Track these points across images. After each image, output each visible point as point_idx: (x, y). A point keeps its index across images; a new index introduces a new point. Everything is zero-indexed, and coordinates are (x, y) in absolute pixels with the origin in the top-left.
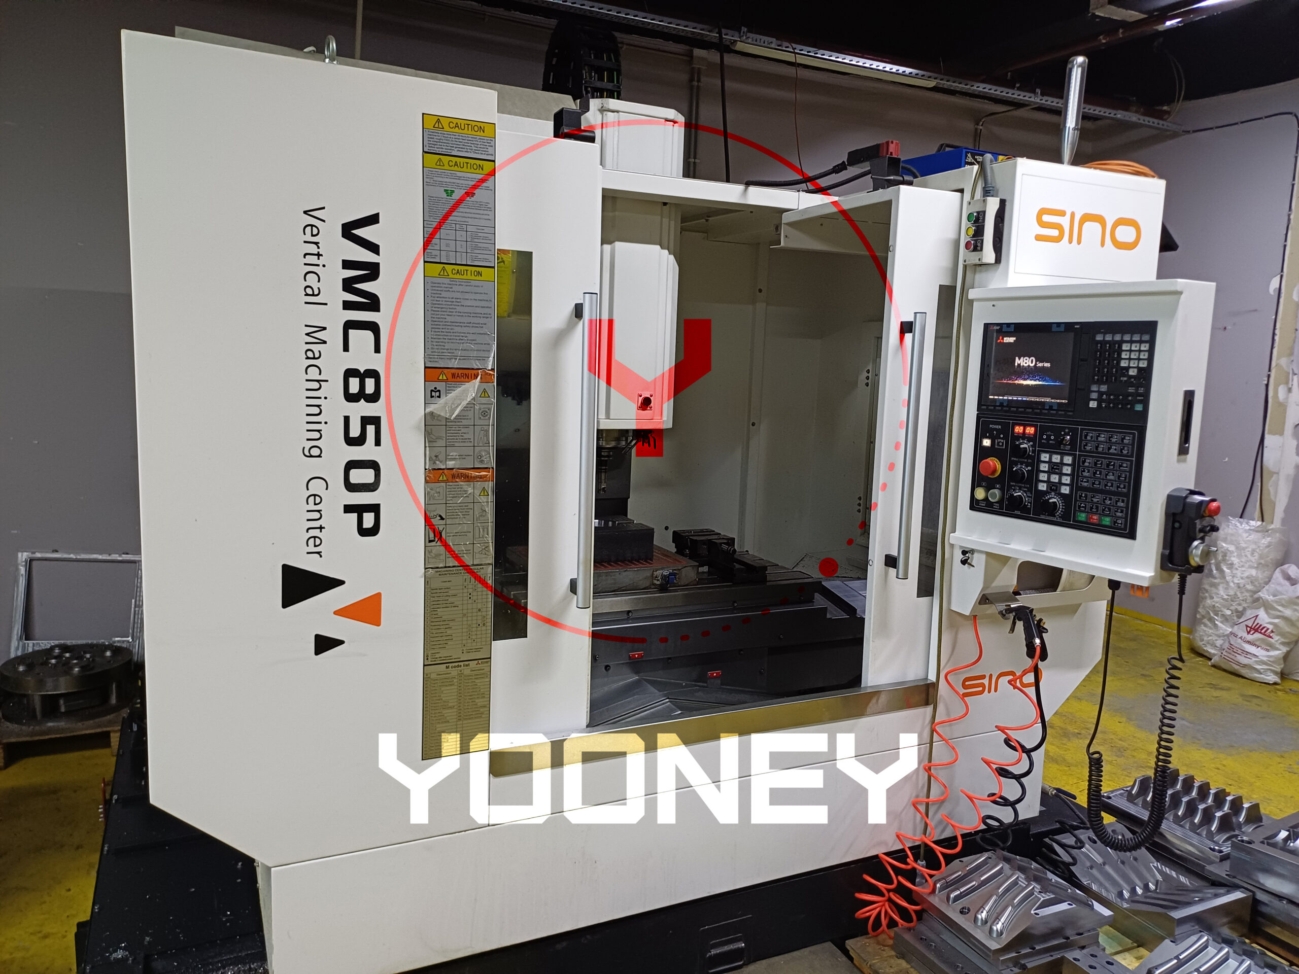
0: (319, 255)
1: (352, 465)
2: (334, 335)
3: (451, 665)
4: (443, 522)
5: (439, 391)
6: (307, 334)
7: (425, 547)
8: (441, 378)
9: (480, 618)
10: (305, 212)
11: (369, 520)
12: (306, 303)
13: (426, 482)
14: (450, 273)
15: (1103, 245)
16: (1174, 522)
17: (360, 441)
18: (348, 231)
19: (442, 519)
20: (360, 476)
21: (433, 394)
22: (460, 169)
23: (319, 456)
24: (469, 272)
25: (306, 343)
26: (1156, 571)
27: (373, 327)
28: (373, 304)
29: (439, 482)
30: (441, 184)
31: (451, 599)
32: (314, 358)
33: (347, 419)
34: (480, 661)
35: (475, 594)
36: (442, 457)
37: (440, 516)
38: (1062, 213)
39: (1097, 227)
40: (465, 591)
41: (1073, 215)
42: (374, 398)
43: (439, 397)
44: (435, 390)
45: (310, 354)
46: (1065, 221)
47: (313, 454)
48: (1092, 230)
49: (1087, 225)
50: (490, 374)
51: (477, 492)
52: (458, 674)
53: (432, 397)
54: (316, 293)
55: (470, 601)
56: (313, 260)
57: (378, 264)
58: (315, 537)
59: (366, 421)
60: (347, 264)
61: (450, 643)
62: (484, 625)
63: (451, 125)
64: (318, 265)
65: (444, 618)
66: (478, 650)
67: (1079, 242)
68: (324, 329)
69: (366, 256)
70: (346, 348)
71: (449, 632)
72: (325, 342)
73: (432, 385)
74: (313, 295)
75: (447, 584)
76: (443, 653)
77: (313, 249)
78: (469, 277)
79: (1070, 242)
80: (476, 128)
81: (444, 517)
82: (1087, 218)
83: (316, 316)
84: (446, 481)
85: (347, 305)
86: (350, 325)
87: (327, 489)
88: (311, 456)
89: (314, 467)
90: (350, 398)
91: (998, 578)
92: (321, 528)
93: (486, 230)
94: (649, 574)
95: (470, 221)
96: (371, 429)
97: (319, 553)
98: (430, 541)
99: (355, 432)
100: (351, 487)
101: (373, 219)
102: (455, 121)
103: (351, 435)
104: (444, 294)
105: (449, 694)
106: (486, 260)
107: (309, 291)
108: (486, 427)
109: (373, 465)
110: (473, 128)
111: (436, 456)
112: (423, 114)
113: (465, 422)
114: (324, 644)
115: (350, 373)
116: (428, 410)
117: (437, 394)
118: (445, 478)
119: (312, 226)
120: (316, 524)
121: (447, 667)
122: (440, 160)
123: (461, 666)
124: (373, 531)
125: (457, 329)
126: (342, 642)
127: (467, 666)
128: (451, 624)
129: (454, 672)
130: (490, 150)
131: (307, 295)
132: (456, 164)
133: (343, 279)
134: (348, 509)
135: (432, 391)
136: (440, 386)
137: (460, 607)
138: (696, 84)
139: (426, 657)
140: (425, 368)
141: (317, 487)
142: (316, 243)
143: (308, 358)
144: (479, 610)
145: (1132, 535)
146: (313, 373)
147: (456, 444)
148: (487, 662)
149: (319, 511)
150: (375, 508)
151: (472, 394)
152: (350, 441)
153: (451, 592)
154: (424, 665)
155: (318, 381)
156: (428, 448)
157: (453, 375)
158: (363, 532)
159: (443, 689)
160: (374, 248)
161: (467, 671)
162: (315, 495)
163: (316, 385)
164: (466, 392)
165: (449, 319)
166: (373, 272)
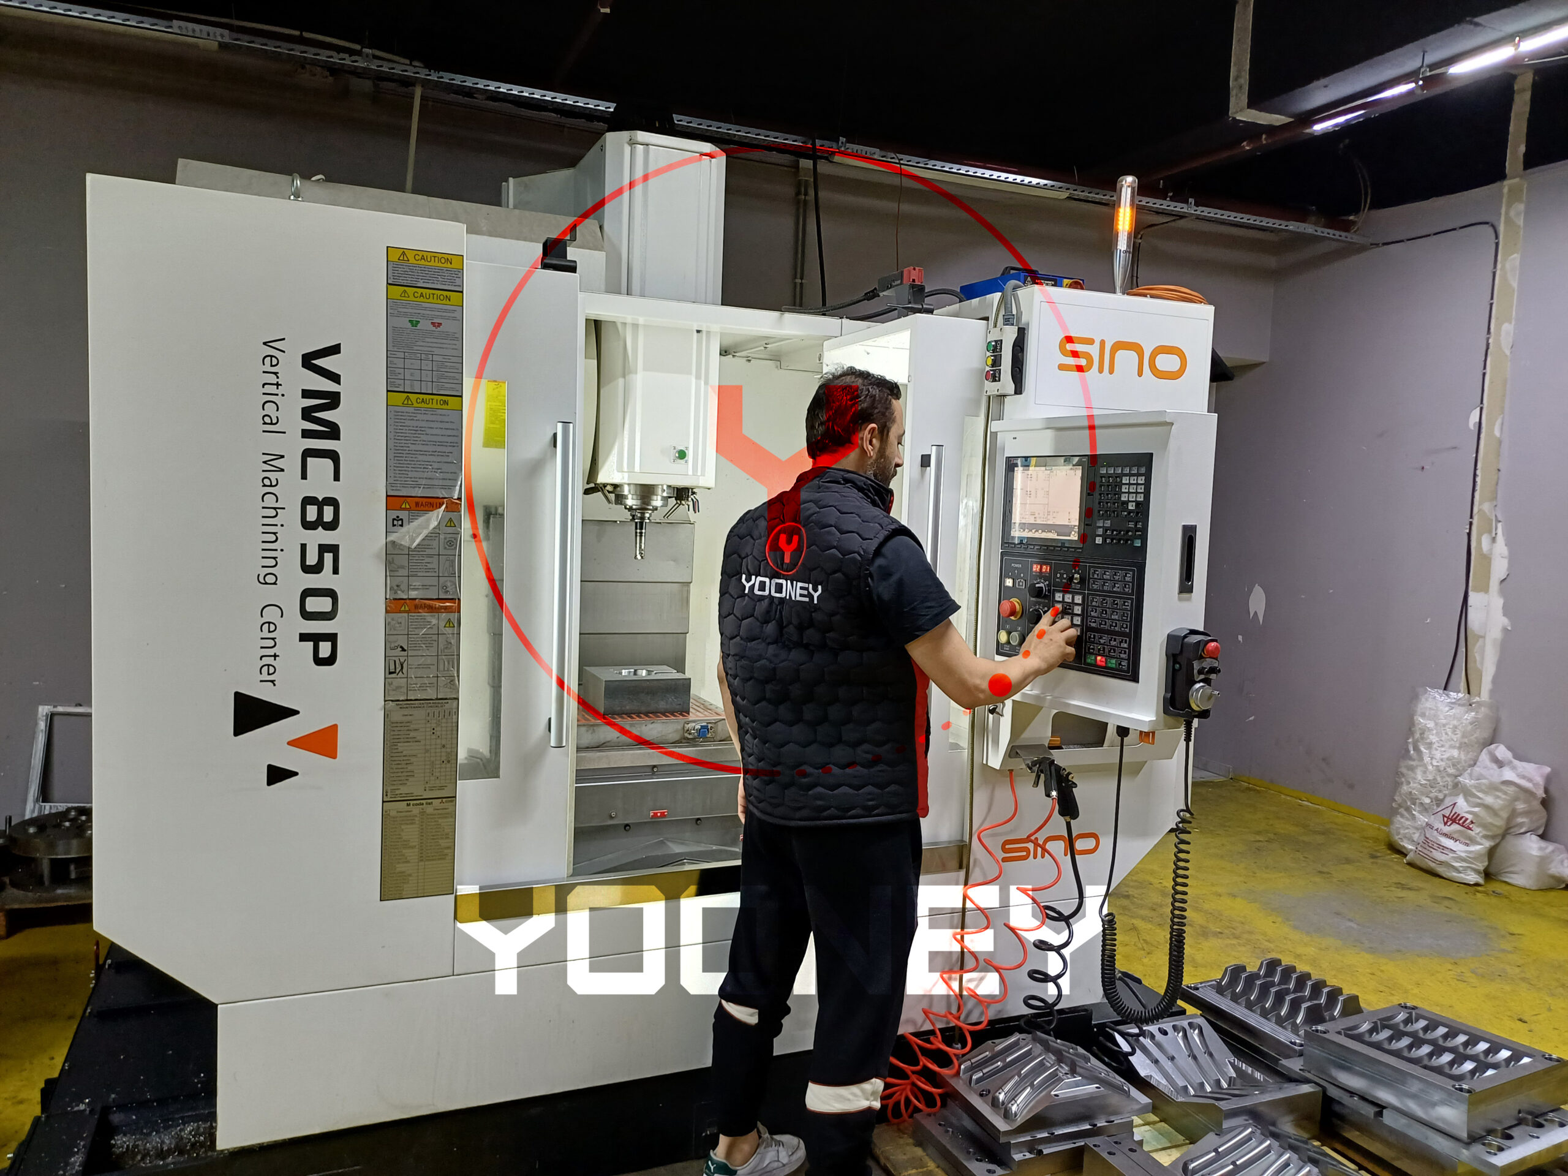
0: (278, 385)
1: (307, 593)
2: (293, 463)
3: (412, 802)
4: (405, 653)
5: (402, 520)
6: (265, 462)
7: (385, 678)
8: (403, 506)
9: (443, 754)
10: (265, 344)
11: (325, 649)
12: (264, 431)
13: (387, 612)
14: (415, 402)
15: (1140, 374)
16: (1175, 662)
17: (317, 569)
18: (308, 361)
19: (403, 650)
20: (315, 604)
21: (395, 522)
22: (425, 300)
23: (275, 583)
24: (434, 401)
25: (263, 471)
26: (1157, 715)
27: (333, 456)
28: (333, 432)
29: (400, 612)
30: (405, 314)
31: (412, 734)
32: (271, 486)
33: (303, 547)
34: (444, 800)
35: (439, 729)
36: (404, 587)
37: (401, 647)
38: (1090, 341)
39: (1133, 356)
40: (428, 725)
41: (1103, 343)
42: (333, 526)
43: (402, 525)
44: (398, 519)
45: (267, 482)
46: (1094, 350)
47: (268, 582)
48: (1127, 360)
49: (1121, 354)
50: (456, 503)
51: (442, 624)
52: (420, 813)
53: (394, 525)
54: (274, 422)
55: (434, 737)
56: (272, 389)
57: (338, 394)
58: (269, 665)
59: (323, 549)
60: (306, 394)
61: (411, 779)
62: (449, 762)
63: (417, 257)
64: (277, 395)
65: (405, 753)
66: (441, 788)
67: (1111, 372)
68: (282, 457)
69: (328, 386)
70: (304, 476)
71: (410, 768)
72: (282, 470)
73: (394, 514)
74: (271, 424)
75: (409, 718)
76: (404, 790)
77: (272, 379)
78: (435, 406)
79: (1101, 371)
80: (443, 260)
81: (406, 648)
82: (1119, 346)
83: (274, 444)
84: (407, 612)
85: (306, 434)
86: (308, 453)
87: (282, 616)
88: (266, 583)
89: (269, 594)
90: (307, 525)
91: (1029, 729)
92: (275, 656)
93: (454, 359)
94: (680, 727)
95: (436, 351)
96: (328, 557)
97: (272, 681)
98: (391, 673)
99: (312, 559)
100: (307, 615)
101: (335, 350)
102: (421, 254)
103: (308, 563)
104: (408, 423)
105: (411, 833)
106: (452, 389)
107: (267, 420)
108: (451, 558)
109: (331, 594)
110: (440, 260)
111: (398, 586)
112: (387, 247)
113: (428, 552)
114: (276, 775)
115: (307, 501)
116: (392, 537)
117: (400, 522)
118: (407, 609)
119: (271, 356)
120: (271, 652)
121: (408, 805)
122: (405, 291)
123: (423, 804)
124: (331, 660)
125: (420, 458)
126: (296, 774)
127: (430, 804)
128: (413, 759)
129: (416, 811)
130: (458, 282)
131: (265, 423)
132: (422, 296)
133: (303, 409)
134: (304, 637)
135: (394, 519)
136: (403, 515)
137: (423, 742)
138: (803, 197)
139: (385, 793)
140: (387, 496)
141: (271, 614)
142: (276, 373)
143: (264, 486)
144: (444, 746)
145: (1135, 678)
146: (270, 501)
147: (419, 574)
148: (452, 801)
149: (273, 639)
150: (332, 638)
151: (434, 524)
152: (307, 569)
153: (412, 727)
154: (383, 802)
155: (275, 508)
156: (388, 578)
157: (417, 504)
158: (319, 661)
159: (403, 827)
160: (335, 378)
161: (429, 810)
162: (269, 623)
163: (272, 513)
164: (428, 521)
165: (413, 447)
166: (333, 400)
